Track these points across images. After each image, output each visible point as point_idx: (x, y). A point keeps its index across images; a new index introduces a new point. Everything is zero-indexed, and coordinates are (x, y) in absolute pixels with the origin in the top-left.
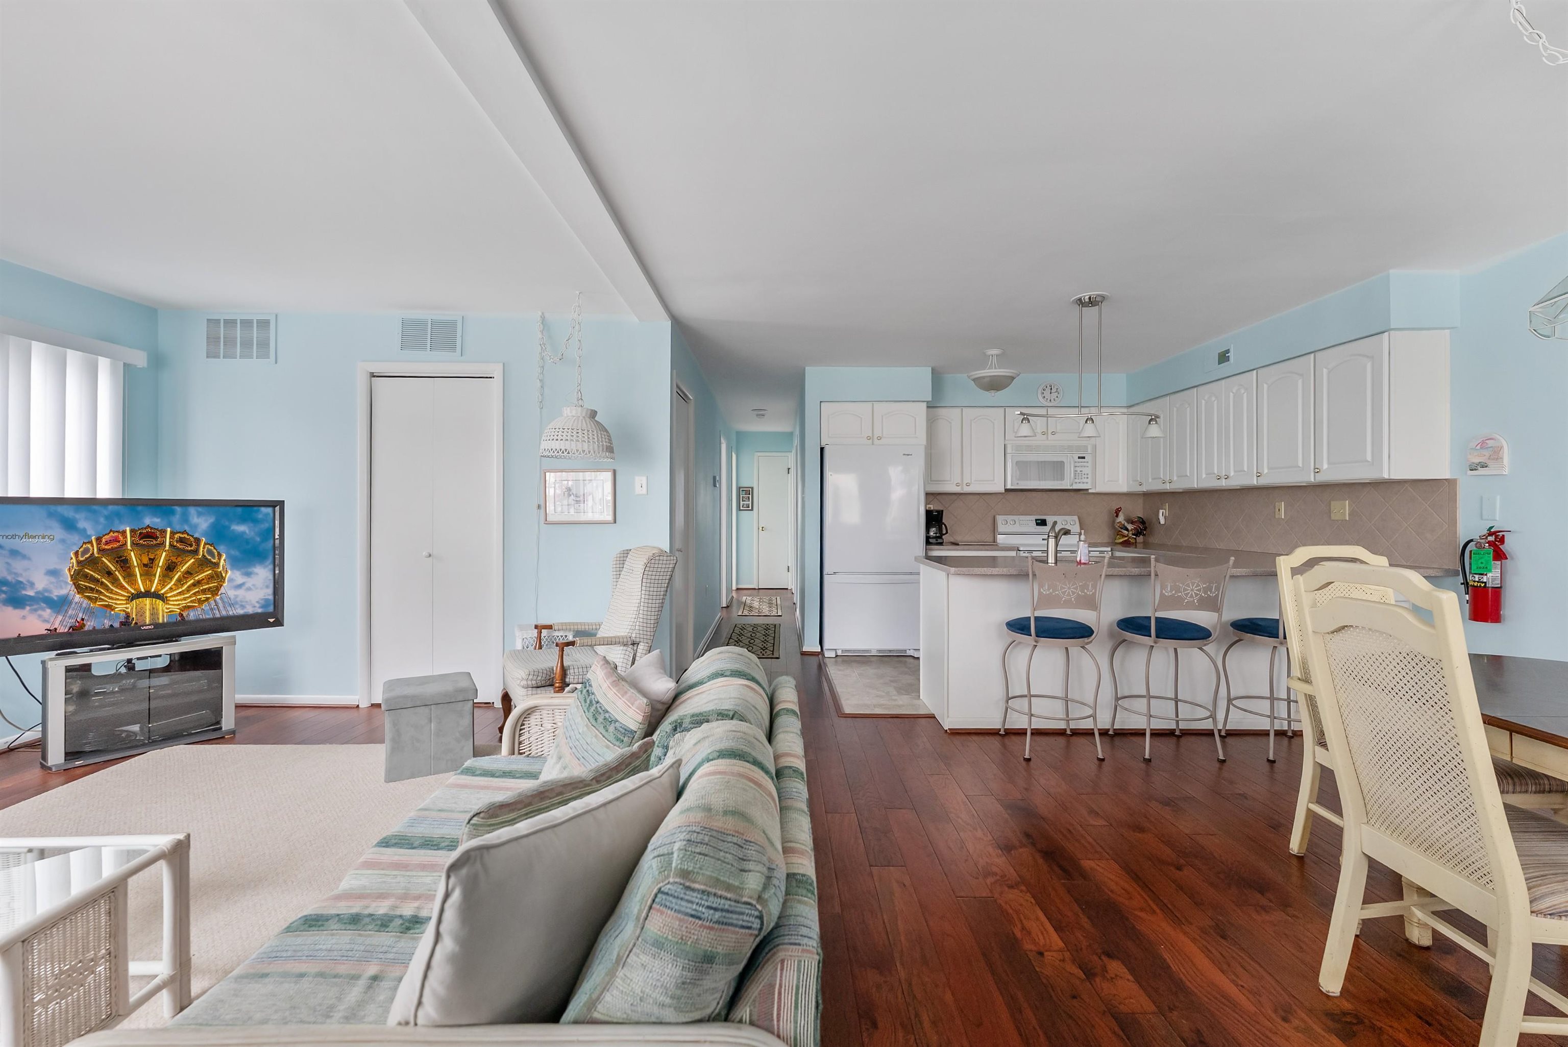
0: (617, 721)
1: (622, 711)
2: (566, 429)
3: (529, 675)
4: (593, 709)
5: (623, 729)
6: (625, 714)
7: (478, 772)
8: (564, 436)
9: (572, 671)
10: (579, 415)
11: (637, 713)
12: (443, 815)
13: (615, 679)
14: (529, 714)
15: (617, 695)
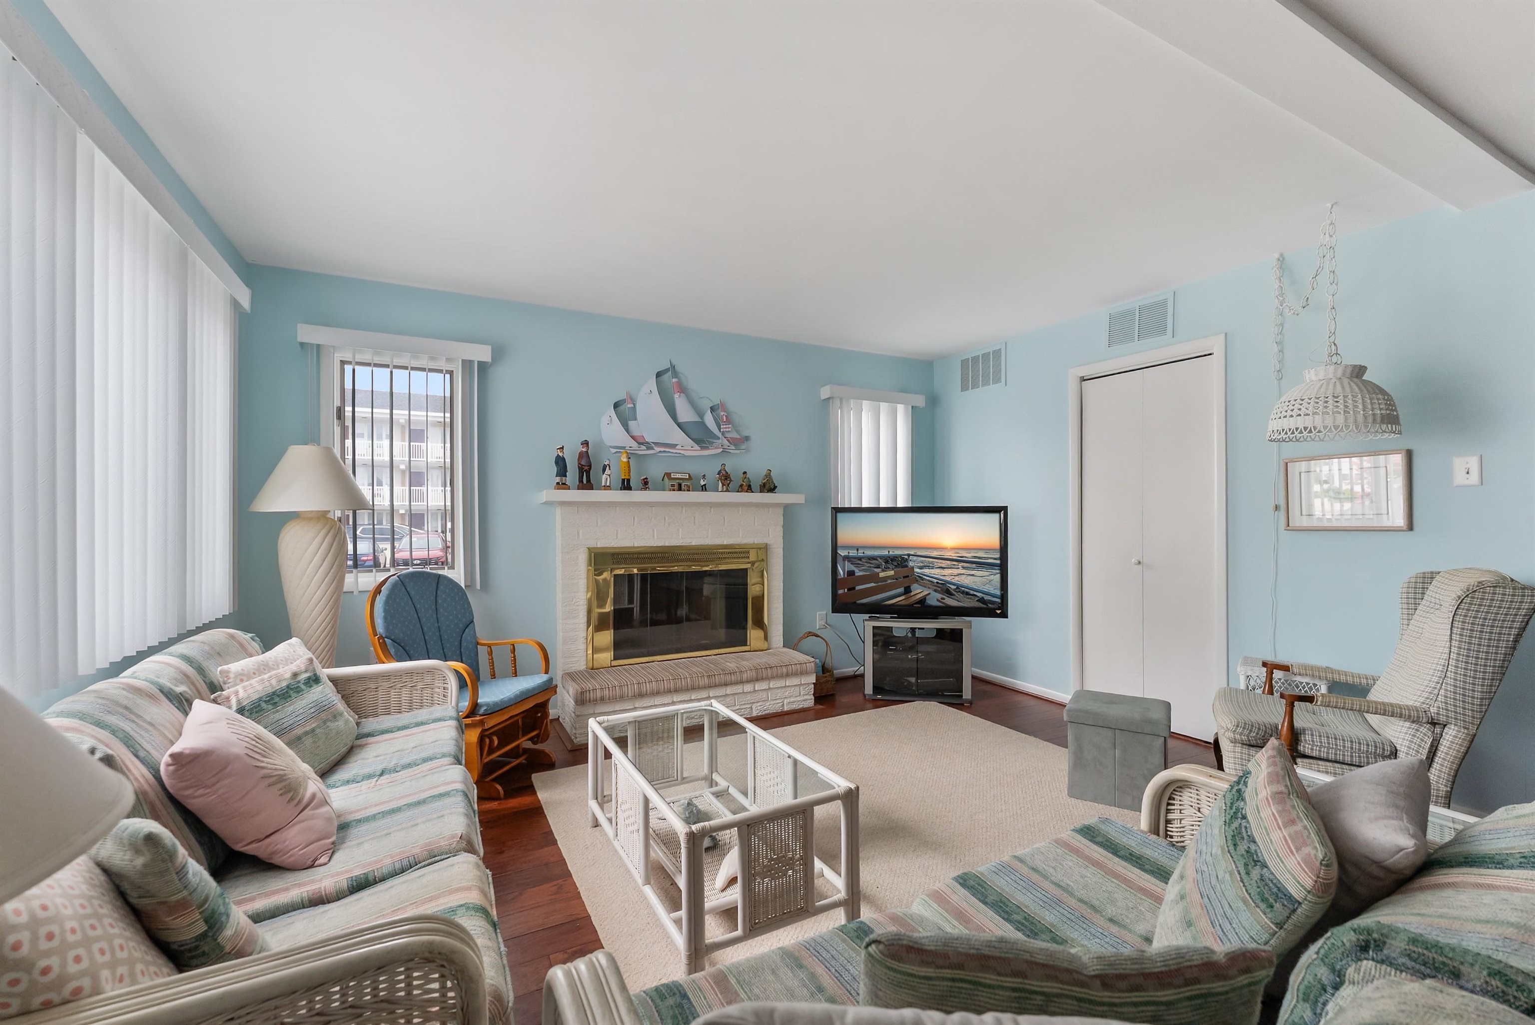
0: (1267, 867)
1: (1277, 853)
2: (1306, 400)
3: (1238, 726)
4: (1235, 824)
5: (1275, 884)
6: (1283, 862)
7: (1100, 839)
8: (1303, 409)
9: (1308, 737)
10: (1331, 376)
11: (1304, 870)
12: (1035, 877)
13: (1282, 788)
14: (1181, 787)
15: (1275, 819)
